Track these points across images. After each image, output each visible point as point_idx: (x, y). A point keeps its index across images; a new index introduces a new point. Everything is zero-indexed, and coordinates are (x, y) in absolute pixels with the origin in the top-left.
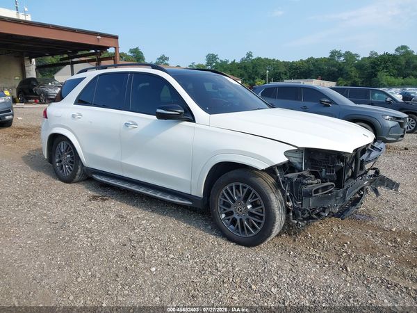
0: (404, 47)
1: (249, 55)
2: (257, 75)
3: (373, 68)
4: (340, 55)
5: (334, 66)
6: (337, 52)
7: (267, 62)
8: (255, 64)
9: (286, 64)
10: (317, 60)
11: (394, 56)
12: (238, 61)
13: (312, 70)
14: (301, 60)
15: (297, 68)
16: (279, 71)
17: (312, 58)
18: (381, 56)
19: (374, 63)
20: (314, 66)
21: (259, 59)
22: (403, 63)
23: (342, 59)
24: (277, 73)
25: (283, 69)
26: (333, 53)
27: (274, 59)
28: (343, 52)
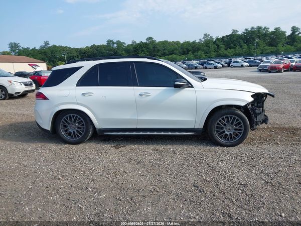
0: (150, 38)
1: (47, 43)
2: (56, 58)
3: (135, 51)
4: (114, 43)
5: (111, 50)
6: (111, 41)
7: (62, 49)
8: (53, 50)
9: (77, 50)
10: (98, 47)
11: (146, 43)
12: (38, 48)
13: (96, 54)
14: (87, 47)
15: (85, 53)
16: (72, 55)
17: (94, 45)
18: (138, 44)
19: (135, 48)
20: (97, 50)
21: (55, 46)
22: (152, 48)
23: (115, 45)
24: (71, 57)
25: (75, 54)
26: (109, 42)
27: (66, 47)
28: (115, 41)
